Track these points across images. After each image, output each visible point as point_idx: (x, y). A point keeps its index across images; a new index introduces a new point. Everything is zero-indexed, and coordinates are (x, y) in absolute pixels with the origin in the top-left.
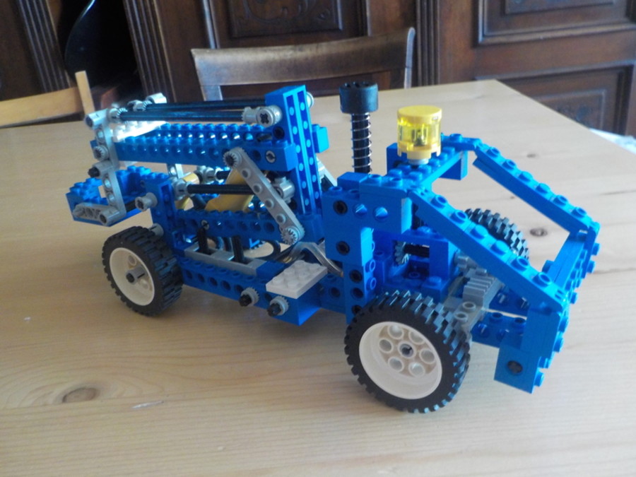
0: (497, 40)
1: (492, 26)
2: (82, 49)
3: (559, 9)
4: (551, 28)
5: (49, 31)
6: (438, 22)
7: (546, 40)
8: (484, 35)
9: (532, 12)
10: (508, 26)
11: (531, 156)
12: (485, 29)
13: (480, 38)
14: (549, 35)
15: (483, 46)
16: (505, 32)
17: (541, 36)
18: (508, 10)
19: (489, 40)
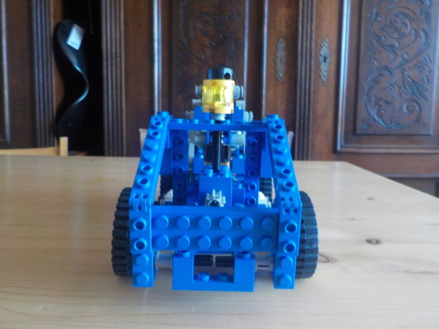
0: (350, 150)
1: (347, 140)
2: (70, 125)
3: (393, 135)
4: (388, 146)
5: (51, 110)
6: (310, 133)
7: (384, 154)
8: (341, 146)
9: (374, 135)
10: (358, 142)
11: (370, 199)
12: (343, 141)
13: (339, 147)
14: (386, 151)
15: (340, 153)
16: (356, 145)
17: (381, 151)
18: (358, 132)
19: (345, 150)
